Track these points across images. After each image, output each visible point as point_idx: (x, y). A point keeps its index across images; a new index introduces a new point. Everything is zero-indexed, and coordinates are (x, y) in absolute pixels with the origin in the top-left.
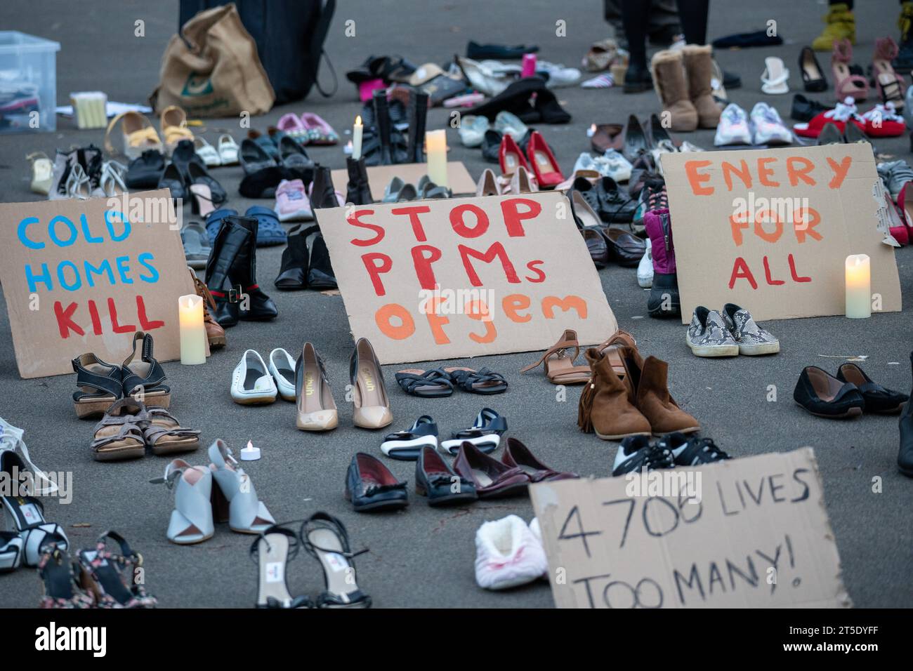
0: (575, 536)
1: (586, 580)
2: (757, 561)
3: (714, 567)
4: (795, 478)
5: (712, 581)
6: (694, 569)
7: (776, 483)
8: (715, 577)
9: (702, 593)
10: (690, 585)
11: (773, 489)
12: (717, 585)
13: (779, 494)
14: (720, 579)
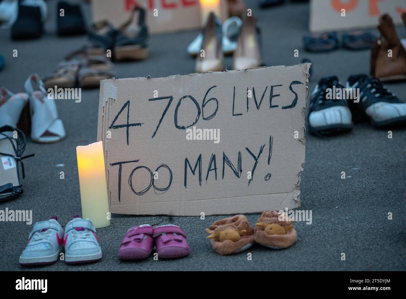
0: (121, 126)
1: (120, 163)
2: (246, 156)
3: (214, 158)
4: (291, 88)
5: (209, 170)
6: (200, 159)
7: (276, 91)
8: (213, 167)
9: (200, 180)
10: (193, 172)
11: (272, 96)
12: (212, 173)
13: (275, 101)
14: (215, 169)
